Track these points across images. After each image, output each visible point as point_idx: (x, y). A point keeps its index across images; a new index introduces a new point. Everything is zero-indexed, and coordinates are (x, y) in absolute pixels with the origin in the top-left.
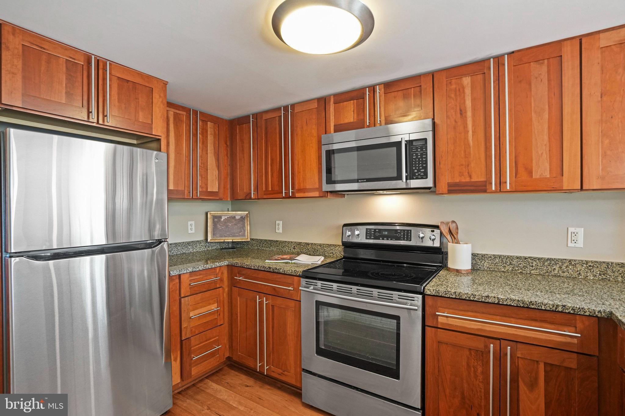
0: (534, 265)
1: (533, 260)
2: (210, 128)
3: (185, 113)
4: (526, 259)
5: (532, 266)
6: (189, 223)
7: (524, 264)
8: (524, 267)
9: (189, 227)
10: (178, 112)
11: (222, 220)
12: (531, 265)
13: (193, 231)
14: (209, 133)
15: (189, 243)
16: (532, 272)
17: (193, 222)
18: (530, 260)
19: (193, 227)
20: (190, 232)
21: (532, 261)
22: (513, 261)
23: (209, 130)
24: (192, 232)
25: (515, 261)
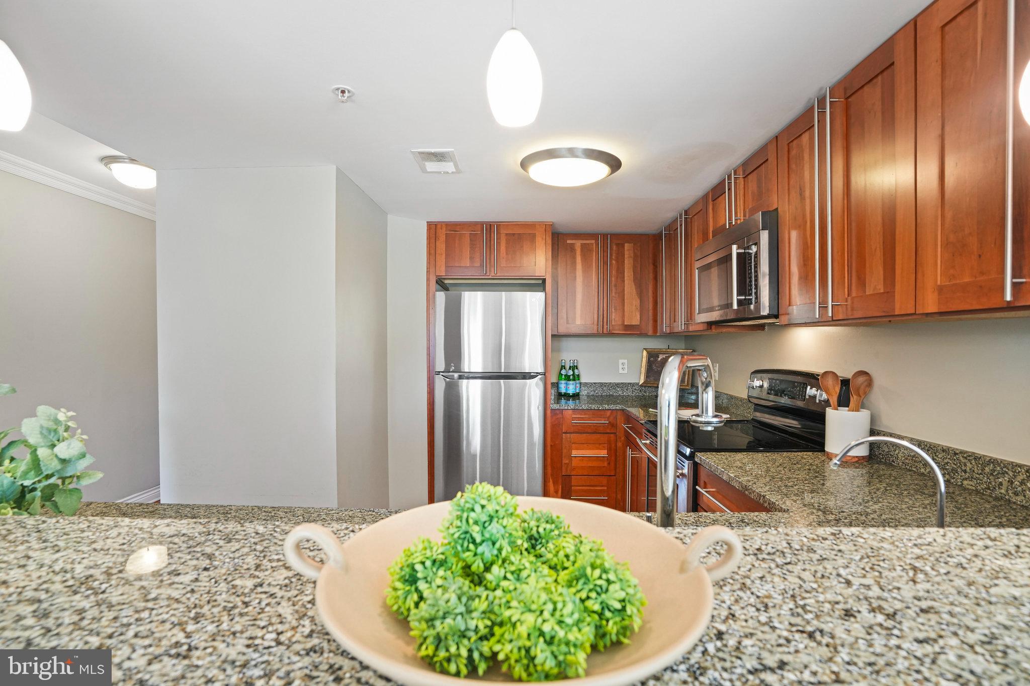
0: (968, 470)
1: (966, 458)
2: (628, 250)
3: (593, 241)
4: (956, 454)
5: (965, 472)
6: (621, 361)
7: (953, 465)
8: (952, 470)
9: (621, 366)
10: (585, 242)
11: (659, 359)
12: (963, 468)
13: (626, 371)
14: (626, 256)
15: (617, 385)
16: (965, 482)
17: (626, 361)
18: (961, 458)
19: (626, 366)
20: (621, 371)
21: (966, 461)
22: (937, 456)
23: (626, 253)
24: (623, 372)
25: (939, 456)
